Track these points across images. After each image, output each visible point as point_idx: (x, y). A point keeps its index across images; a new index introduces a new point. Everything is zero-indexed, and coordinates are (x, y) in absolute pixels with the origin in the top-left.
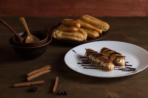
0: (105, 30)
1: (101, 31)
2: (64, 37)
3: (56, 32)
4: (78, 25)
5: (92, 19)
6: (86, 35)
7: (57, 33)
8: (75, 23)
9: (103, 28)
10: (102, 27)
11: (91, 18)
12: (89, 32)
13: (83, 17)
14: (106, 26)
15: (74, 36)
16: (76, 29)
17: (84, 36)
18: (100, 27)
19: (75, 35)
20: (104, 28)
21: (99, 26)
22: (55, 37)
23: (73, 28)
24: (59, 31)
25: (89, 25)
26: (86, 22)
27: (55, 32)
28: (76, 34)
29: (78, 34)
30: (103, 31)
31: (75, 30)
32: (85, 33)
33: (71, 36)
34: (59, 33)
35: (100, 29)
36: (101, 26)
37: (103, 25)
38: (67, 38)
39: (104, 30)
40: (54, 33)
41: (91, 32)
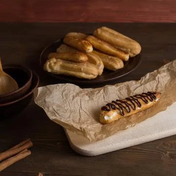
0: (134, 54)
1: (127, 57)
2: (63, 71)
3: (52, 62)
4: (89, 50)
5: (113, 34)
6: (102, 67)
7: (53, 64)
8: (83, 46)
9: (131, 52)
10: (129, 50)
11: (110, 33)
12: (107, 61)
13: (97, 32)
14: (135, 49)
15: (80, 70)
16: (83, 58)
17: (98, 69)
18: (125, 50)
19: (82, 69)
20: (133, 51)
21: (123, 47)
22: (49, 70)
24: (56, 59)
25: (107, 47)
26: (101, 40)
28: (84, 67)
29: (87, 66)
30: (130, 56)
32: (100, 63)
33: (74, 70)
34: (55, 63)
35: (126, 53)
36: (127, 48)
37: (131, 47)
39: (132, 55)
40: (48, 63)
41: (110, 60)
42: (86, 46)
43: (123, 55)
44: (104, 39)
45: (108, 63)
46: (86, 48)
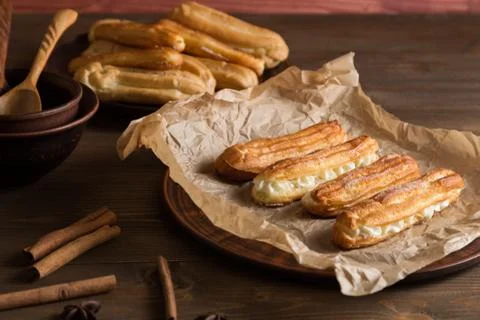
0: (275, 60)
1: (261, 65)
2: (127, 89)
3: (94, 70)
5: (221, 16)
6: (212, 82)
7: (99, 76)
9: (267, 55)
10: (263, 51)
12: (220, 71)
13: (181, 11)
14: (277, 48)
15: (169, 85)
17: (206, 86)
18: (253, 51)
19: (176, 83)
20: (271, 54)
21: (248, 44)
23: (164, 53)
24: (103, 65)
25: (209, 44)
26: (195, 29)
27: (89, 69)
28: (178, 77)
29: (184, 76)
30: (265, 65)
31: (171, 63)
32: (207, 75)
34: (104, 73)
35: (257, 56)
36: (256, 48)
37: (266, 43)
38: (140, 95)
39: (271, 63)
40: (87, 73)
41: (225, 68)
42: (170, 34)
43: (252, 60)
44: (201, 27)
45: (224, 76)
46: (173, 39)
